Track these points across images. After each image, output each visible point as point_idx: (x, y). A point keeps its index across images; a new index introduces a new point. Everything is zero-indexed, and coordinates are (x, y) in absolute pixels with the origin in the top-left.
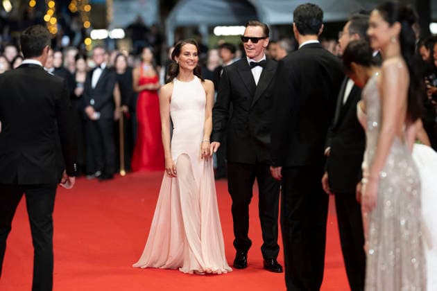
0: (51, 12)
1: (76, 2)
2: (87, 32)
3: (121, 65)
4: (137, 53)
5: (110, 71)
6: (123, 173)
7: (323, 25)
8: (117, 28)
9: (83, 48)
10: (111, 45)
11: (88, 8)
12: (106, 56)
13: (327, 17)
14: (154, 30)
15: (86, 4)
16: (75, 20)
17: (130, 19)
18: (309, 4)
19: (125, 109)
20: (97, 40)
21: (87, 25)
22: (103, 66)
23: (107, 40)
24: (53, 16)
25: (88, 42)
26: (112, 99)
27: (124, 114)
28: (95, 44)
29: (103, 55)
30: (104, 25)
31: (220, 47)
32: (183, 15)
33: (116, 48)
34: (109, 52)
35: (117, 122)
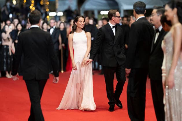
0: (32, 5)
1: (43, 1)
2: (48, 13)
3: (62, 27)
4: (68, 22)
5: (57, 30)
6: (62, 72)
7: (146, 11)
8: (60, 11)
9: (46, 20)
10: (58, 19)
11: (48, 3)
12: (56, 23)
13: (147, 7)
14: (76, 12)
15: (47, 2)
16: (43, 8)
17: (66, 8)
18: (140, 2)
19: (63, 45)
20: (52, 16)
21: (48, 10)
22: (54, 27)
23: (56, 16)
24: (33, 7)
25: (48, 17)
26: (58, 41)
27: (63, 47)
28: (51, 18)
29: (54, 23)
30: (54, 10)
31: (103, 19)
32: (87, 6)
33: (60, 20)
34: (56, 21)
35: (60, 51)
